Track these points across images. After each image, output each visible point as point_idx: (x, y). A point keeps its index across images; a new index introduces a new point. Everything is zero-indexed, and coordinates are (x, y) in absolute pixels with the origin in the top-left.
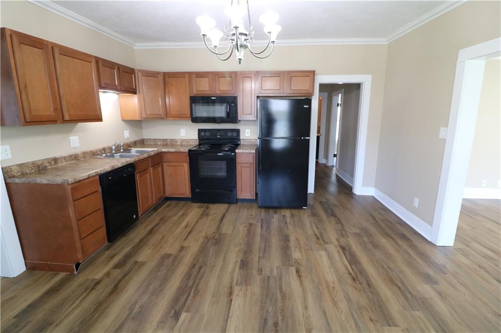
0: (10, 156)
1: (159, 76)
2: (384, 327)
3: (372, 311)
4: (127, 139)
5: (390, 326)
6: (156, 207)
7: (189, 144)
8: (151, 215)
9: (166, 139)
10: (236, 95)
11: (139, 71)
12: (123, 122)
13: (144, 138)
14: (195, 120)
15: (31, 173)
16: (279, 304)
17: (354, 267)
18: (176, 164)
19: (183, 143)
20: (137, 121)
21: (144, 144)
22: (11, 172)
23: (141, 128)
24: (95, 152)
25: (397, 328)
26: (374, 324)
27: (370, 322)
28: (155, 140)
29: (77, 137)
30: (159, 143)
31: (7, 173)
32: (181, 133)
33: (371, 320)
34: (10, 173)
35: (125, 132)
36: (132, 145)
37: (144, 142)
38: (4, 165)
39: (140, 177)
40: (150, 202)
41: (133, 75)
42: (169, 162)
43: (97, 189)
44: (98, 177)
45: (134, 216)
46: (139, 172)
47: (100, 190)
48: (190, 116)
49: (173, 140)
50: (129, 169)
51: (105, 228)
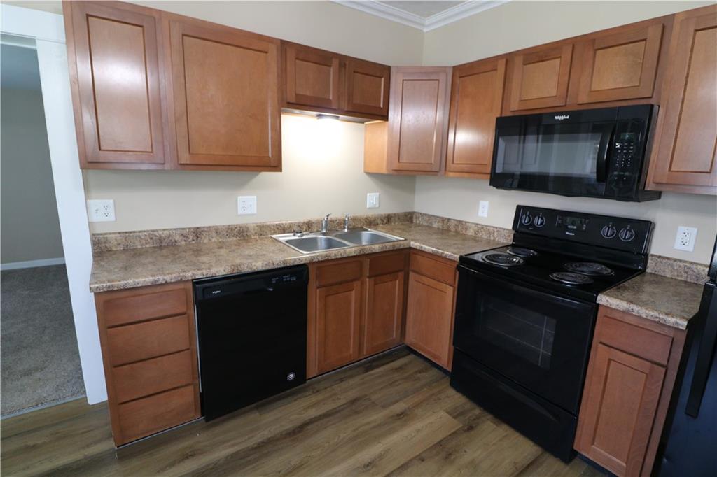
0: (112, 218)
1: (442, 78)
4: (369, 208)
6: (373, 361)
7: (492, 238)
8: (351, 377)
9: (449, 219)
10: (652, 101)
11: (399, 69)
12: (366, 176)
13: (417, 209)
14: (500, 180)
15: (144, 252)
18: (432, 282)
19: (480, 235)
20: (382, 174)
21: (412, 222)
22: (105, 243)
23: (412, 190)
29: (255, 197)
30: (435, 225)
31: (99, 243)
32: (481, 208)
34: (104, 245)
35: (368, 194)
36: (379, 222)
37: (411, 218)
38: (98, 231)
39: (326, 296)
40: (351, 351)
41: (383, 79)
42: (413, 271)
43: (183, 309)
44: (190, 286)
45: (292, 376)
46: (325, 286)
47: (193, 311)
48: (489, 170)
49: (460, 222)
50: (286, 278)
51: (191, 388)
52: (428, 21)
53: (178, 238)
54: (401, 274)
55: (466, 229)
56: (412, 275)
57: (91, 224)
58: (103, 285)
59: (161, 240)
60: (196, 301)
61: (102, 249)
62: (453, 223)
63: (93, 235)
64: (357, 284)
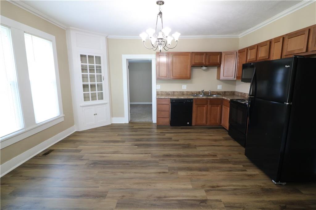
0: (160, 88)
2: (117, 201)
3: (130, 199)
4: (218, 89)
5: (117, 203)
11: (225, 52)
12: (217, 81)
15: (164, 95)
16: (139, 165)
17: (176, 202)
18: (226, 107)
23: (235, 85)
24: (193, 92)
25: (115, 207)
26: (120, 197)
27: (122, 195)
28: (238, 92)
29: (186, 85)
33: (123, 196)
35: (218, 86)
38: (158, 91)
39: (197, 107)
40: (204, 122)
41: (219, 56)
42: (224, 105)
43: (168, 103)
44: (170, 99)
45: (188, 123)
46: (197, 104)
47: (170, 104)
48: (241, 78)
49: (245, 93)
50: (188, 101)
51: (168, 119)
52: (239, 35)
53: (170, 93)
54: (220, 106)
55: (246, 95)
56: (223, 106)
57: (157, 89)
58: (158, 97)
59: (167, 93)
60: (171, 103)
61: (158, 94)
62: (243, 94)
63: (157, 91)
64: (206, 106)
